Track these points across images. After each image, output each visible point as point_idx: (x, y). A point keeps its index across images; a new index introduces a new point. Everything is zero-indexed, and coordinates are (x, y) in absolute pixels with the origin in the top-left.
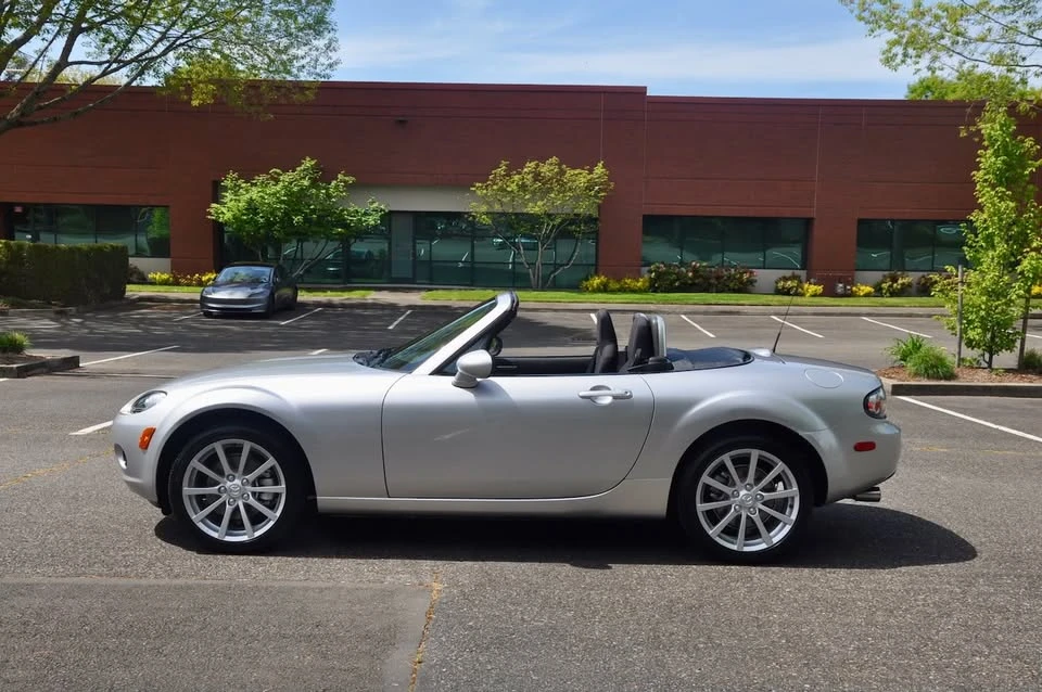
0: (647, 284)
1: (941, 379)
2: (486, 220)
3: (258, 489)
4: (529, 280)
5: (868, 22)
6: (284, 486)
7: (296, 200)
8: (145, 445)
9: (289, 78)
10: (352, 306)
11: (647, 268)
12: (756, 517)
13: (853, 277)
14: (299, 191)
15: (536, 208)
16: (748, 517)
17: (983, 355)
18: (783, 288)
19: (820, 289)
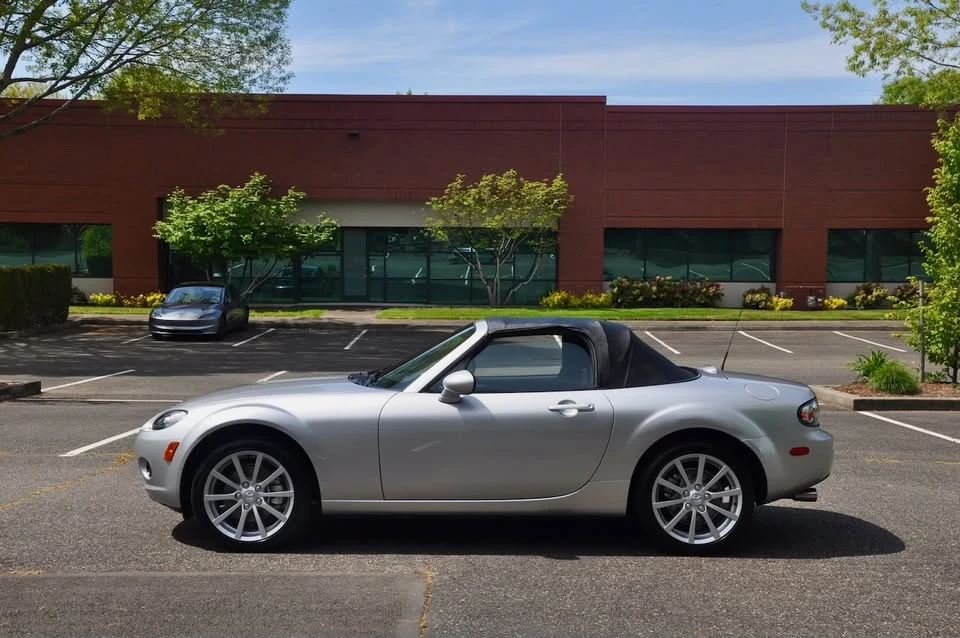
0: (609, 299)
1: (903, 394)
2: (442, 236)
3: (269, 494)
4: (487, 296)
5: (832, 29)
6: (292, 491)
7: (245, 217)
8: (169, 457)
9: (241, 92)
10: (307, 326)
11: (610, 283)
12: (704, 513)
13: (824, 290)
14: (248, 207)
15: (493, 223)
16: (698, 514)
17: (947, 370)
18: (752, 301)
19: (790, 302)
